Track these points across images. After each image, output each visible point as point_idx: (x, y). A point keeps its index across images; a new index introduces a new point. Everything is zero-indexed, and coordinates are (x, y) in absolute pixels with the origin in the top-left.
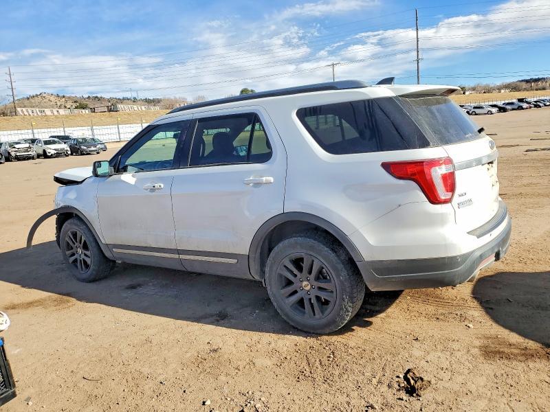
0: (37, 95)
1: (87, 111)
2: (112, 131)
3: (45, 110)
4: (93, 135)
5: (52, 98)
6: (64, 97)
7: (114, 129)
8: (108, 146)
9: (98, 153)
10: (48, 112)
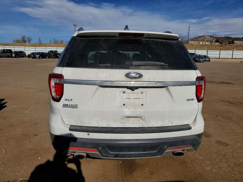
0: (202, 36)
1: (218, 43)
2: (216, 53)
3: (200, 42)
4: (207, 54)
5: (208, 38)
6: (213, 37)
7: (217, 52)
8: (211, 60)
9: (203, 62)
10: (201, 43)
